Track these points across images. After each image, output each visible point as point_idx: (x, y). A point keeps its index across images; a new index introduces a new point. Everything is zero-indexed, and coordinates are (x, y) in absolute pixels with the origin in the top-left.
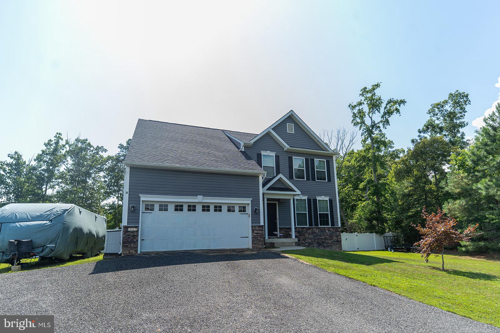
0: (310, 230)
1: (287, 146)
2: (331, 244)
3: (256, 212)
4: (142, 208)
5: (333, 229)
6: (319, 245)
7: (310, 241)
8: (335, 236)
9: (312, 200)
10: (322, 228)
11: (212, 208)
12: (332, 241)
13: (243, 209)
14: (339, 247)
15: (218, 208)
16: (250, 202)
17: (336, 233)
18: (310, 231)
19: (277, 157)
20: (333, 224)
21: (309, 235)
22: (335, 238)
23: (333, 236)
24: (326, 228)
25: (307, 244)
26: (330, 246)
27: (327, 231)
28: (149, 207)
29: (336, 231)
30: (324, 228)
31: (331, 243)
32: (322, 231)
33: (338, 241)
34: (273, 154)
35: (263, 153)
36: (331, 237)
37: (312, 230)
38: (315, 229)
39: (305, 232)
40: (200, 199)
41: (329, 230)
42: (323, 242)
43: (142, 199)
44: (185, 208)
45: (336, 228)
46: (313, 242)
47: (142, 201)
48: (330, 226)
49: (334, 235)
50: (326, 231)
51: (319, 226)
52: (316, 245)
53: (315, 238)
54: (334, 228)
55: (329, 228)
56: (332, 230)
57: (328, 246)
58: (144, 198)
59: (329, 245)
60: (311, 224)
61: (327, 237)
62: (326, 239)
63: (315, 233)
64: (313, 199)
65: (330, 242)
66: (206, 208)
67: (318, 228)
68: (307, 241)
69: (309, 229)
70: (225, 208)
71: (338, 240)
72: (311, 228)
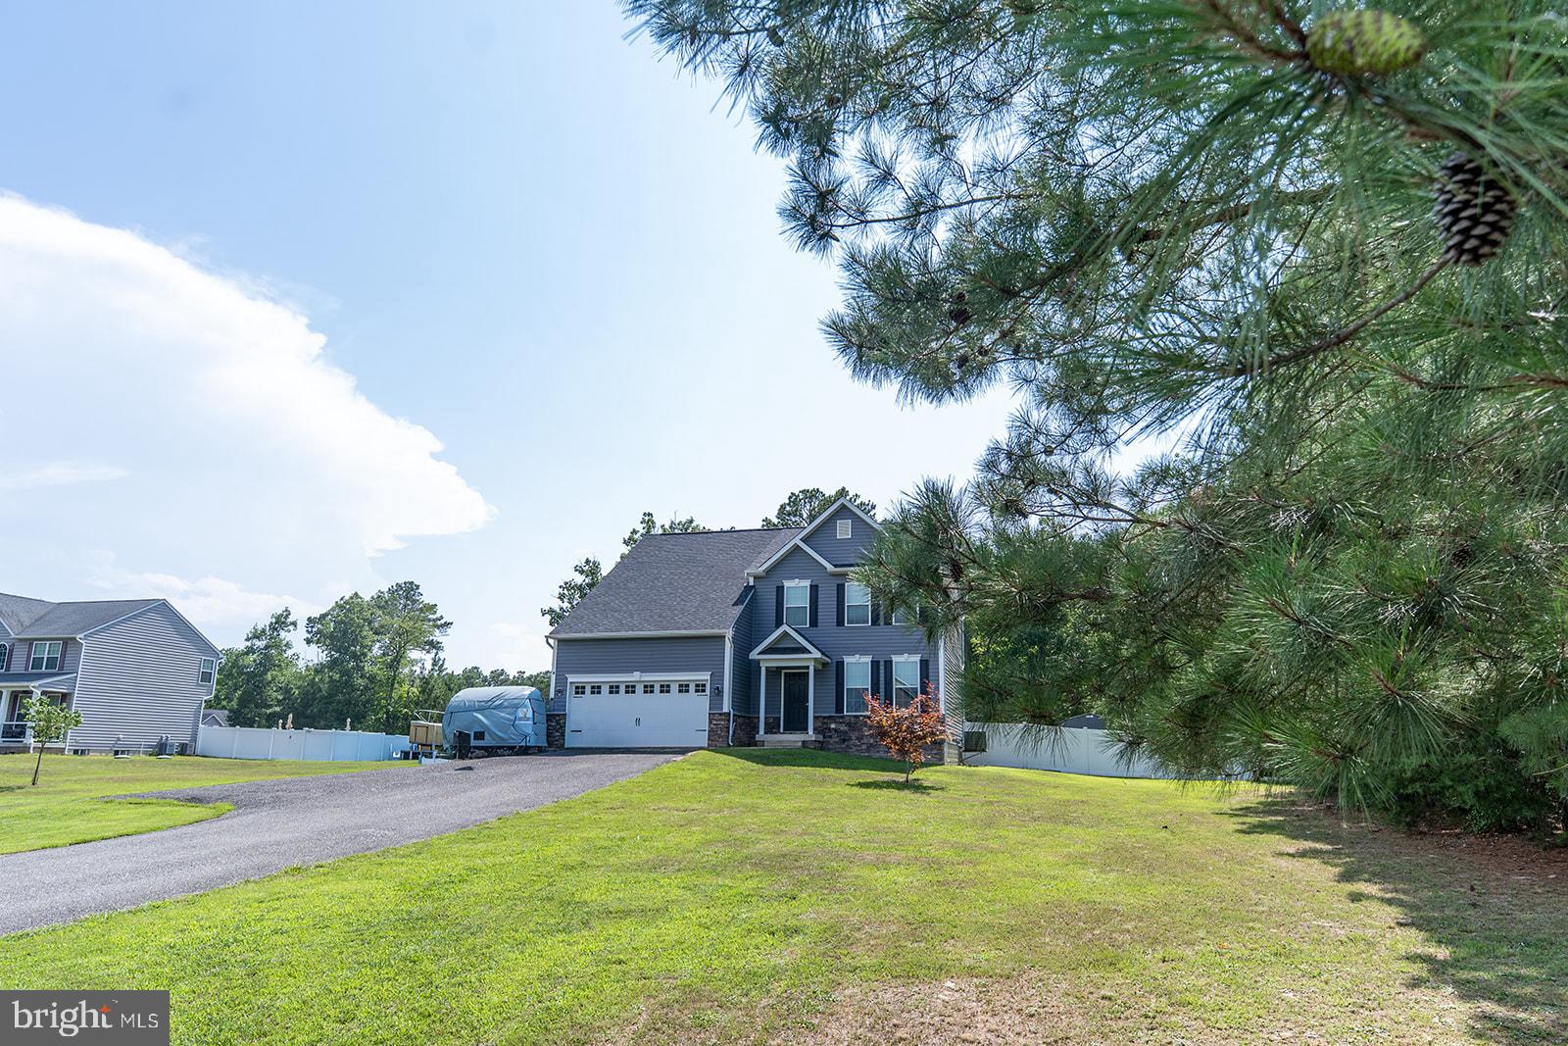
1: (830, 567)
3: (718, 692)
4: (570, 691)
9: (882, 664)
11: (657, 688)
13: (700, 688)
15: (665, 689)
16: (709, 678)
19: (814, 589)
21: (870, 730)
28: (580, 690)
34: (807, 583)
35: (787, 584)
40: (636, 676)
43: (569, 680)
44: (622, 689)
47: (571, 683)
58: (572, 678)
64: (885, 661)
66: (649, 689)
70: (674, 688)
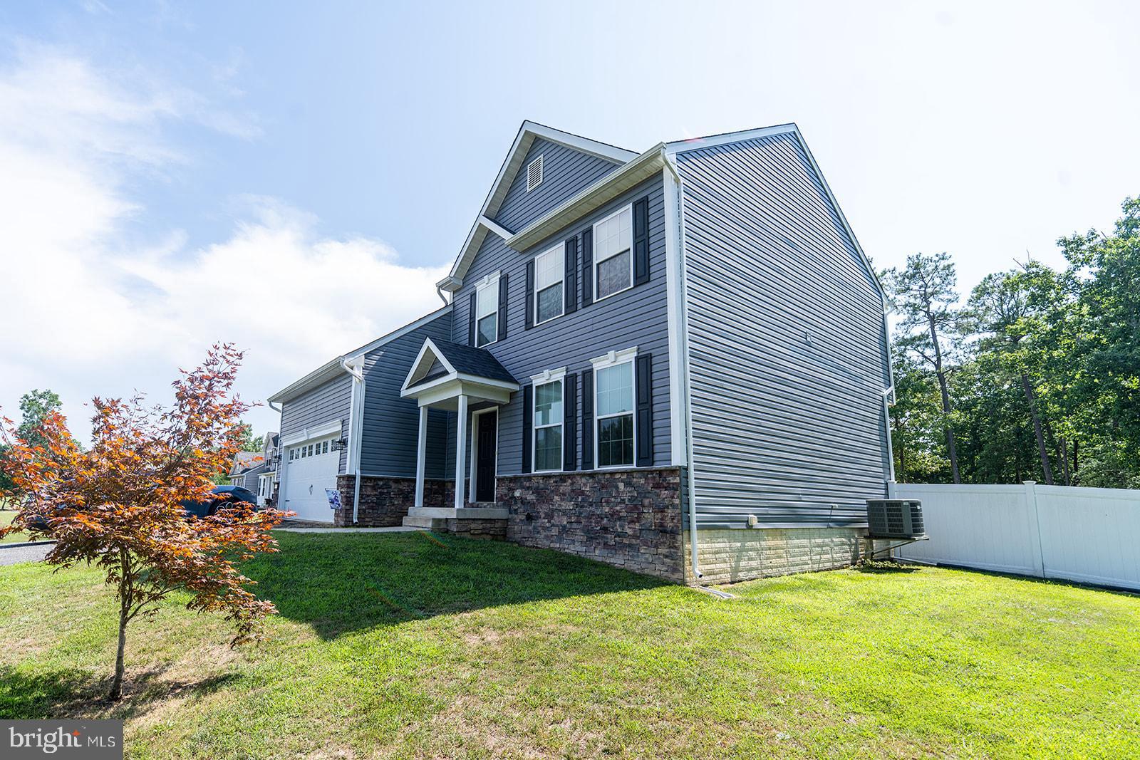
0: (565, 482)
2: (634, 541)
5: (646, 478)
6: (590, 539)
7: (565, 523)
8: (651, 505)
9: (579, 380)
10: (604, 473)
12: (637, 526)
14: (666, 557)
17: (658, 495)
18: (566, 487)
20: (647, 455)
21: (562, 500)
22: (649, 516)
23: (643, 506)
24: (617, 476)
25: (555, 531)
26: (630, 546)
27: (621, 486)
29: (657, 486)
30: (612, 473)
31: (635, 537)
32: (603, 487)
33: (662, 530)
36: (636, 508)
37: (572, 484)
38: (584, 480)
39: (552, 491)
41: (628, 484)
42: (605, 529)
45: (660, 472)
46: (575, 526)
48: (634, 466)
49: (646, 502)
50: (617, 487)
51: (596, 468)
52: (580, 536)
53: (580, 513)
54: (652, 472)
55: (630, 473)
56: (643, 481)
57: (624, 547)
59: (626, 541)
60: (570, 464)
61: (618, 508)
62: (614, 516)
63: (582, 493)
64: (584, 374)
65: (630, 532)
67: (592, 475)
68: (556, 520)
69: (562, 478)
71: (662, 525)
72: (569, 476)
